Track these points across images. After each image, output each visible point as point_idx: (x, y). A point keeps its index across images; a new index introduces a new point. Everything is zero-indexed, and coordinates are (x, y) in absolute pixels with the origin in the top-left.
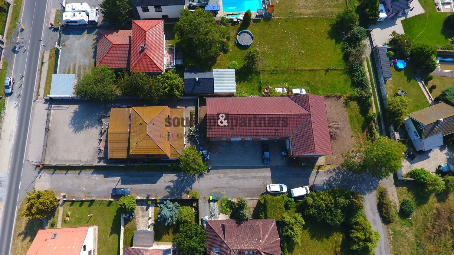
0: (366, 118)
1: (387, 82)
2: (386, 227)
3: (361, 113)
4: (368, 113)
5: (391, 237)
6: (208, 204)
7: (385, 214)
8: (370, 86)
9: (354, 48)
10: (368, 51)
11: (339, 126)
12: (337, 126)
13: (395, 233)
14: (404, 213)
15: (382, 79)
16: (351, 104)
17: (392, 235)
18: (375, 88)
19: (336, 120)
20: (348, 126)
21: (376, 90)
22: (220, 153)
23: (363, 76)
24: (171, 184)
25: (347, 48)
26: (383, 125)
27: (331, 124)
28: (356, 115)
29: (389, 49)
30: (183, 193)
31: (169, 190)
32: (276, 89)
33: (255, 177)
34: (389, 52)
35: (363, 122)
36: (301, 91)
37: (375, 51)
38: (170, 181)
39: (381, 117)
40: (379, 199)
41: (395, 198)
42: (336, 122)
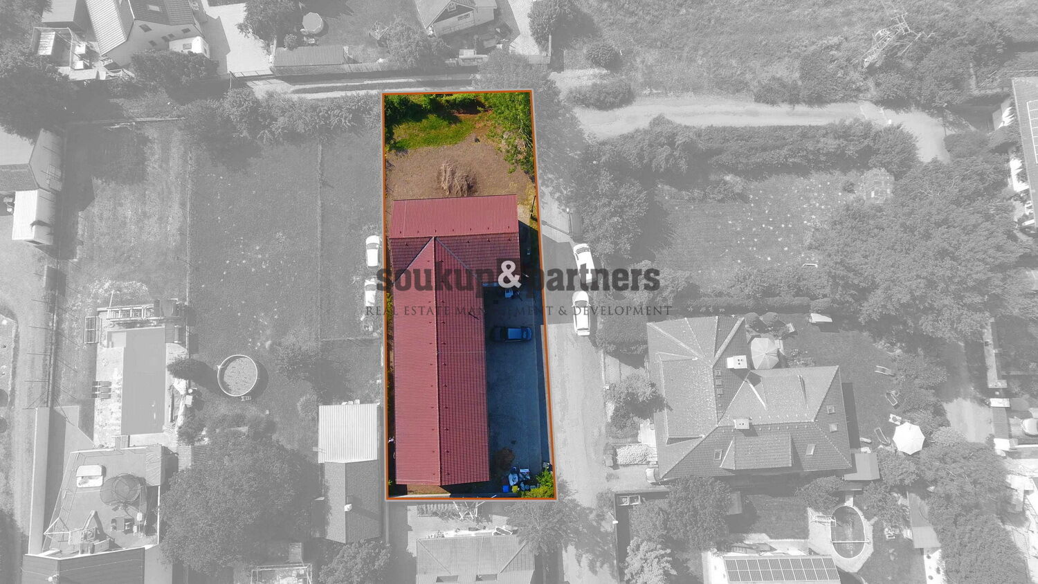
0: (430, 112)
1: (351, 57)
2: (638, 99)
3: (419, 120)
4: (420, 106)
5: (655, 91)
6: (622, 469)
7: (616, 98)
8: (362, 93)
9: (276, 120)
10: (280, 87)
11: (449, 170)
12: (448, 173)
13: (649, 83)
14: (612, 62)
15: (346, 66)
16: (400, 139)
17: (651, 90)
18: (366, 83)
19: (436, 174)
20: (447, 150)
21: (370, 82)
22: (513, 442)
23: (340, 107)
25: (272, 133)
26: (444, 78)
27: (445, 186)
28: (422, 130)
29: (280, 44)
30: (602, 529)
31: (598, 564)
32: (367, 304)
33: (561, 359)
34: (286, 44)
35: (439, 116)
36: (373, 246)
37: (282, 73)
38: (579, 561)
39: (427, 79)
40: (587, 106)
41: (585, 75)
42: (440, 174)
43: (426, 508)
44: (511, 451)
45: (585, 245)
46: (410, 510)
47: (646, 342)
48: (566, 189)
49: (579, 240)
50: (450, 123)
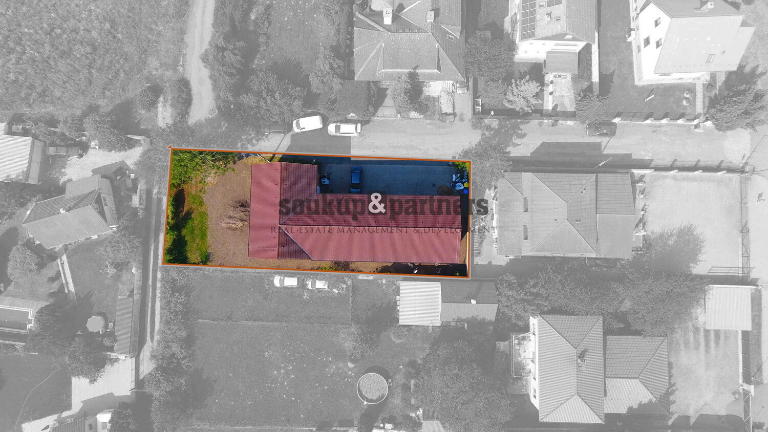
0: (180, 233)
1: (128, 294)
2: (186, 76)
3: (185, 243)
4: (174, 240)
5: (181, 63)
6: (457, 111)
7: (183, 91)
8: (159, 285)
9: (174, 354)
10: (146, 353)
11: (227, 221)
12: (231, 221)
13: (174, 66)
14: (155, 92)
15: (136, 297)
16: (199, 258)
17: (180, 65)
18: (150, 283)
19: (230, 232)
20: (210, 223)
21: (151, 280)
22: (434, 185)
23: (169, 302)
24: (517, 141)
25: (184, 358)
26: (153, 222)
27: (240, 224)
28: (194, 239)
29: (111, 349)
30: (497, 128)
31: (519, 132)
32: (326, 287)
33: (377, 147)
34: (111, 344)
35: (184, 227)
36: (282, 281)
37: (136, 350)
38: (518, 145)
39: (152, 234)
40: (187, 113)
41: (163, 114)
42: (230, 228)
43: (476, 250)
44: (440, 187)
45: (295, 122)
46: (477, 263)
47: (369, 82)
48: (250, 135)
49: (290, 128)
50: (191, 218)
